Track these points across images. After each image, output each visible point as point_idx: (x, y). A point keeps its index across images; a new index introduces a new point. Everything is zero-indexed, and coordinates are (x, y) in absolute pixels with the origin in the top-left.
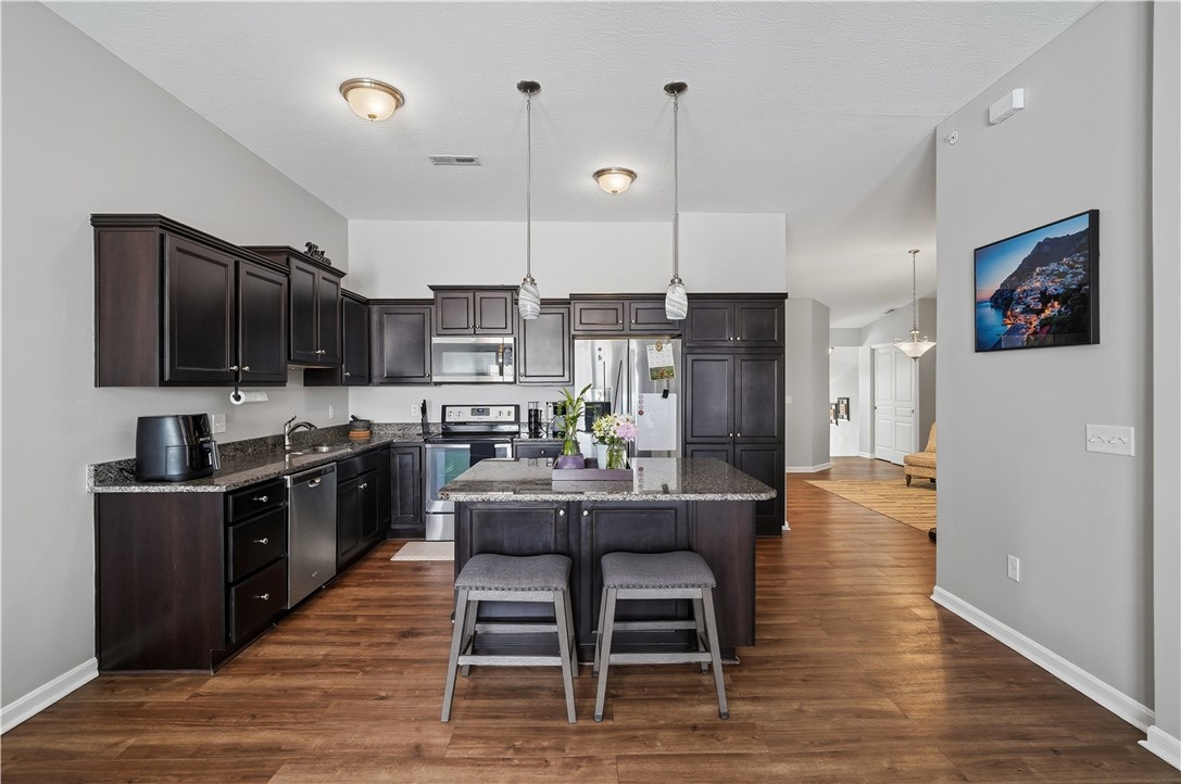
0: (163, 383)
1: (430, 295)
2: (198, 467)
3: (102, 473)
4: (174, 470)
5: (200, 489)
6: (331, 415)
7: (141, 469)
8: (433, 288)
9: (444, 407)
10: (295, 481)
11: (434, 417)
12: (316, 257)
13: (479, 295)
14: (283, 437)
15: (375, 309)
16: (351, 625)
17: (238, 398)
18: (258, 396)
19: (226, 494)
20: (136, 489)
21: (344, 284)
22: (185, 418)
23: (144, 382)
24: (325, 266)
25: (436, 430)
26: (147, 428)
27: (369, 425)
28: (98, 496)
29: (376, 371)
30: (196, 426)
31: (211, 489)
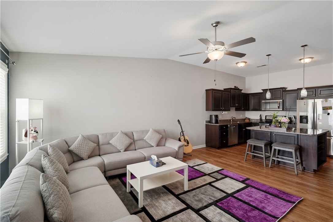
0: (213, 110)
1: (262, 91)
2: (217, 122)
3: (207, 122)
4: (214, 122)
5: (216, 125)
6: (241, 117)
7: (210, 122)
8: (262, 90)
9: (266, 116)
10: (230, 126)
11: (264, 118)
12: (236, 88)
13: (273, 90)
14: (231, 120)
15: (250, 95)
16: (238, 150)
17: (223, 113)
18: (226, 112)
19: (219, 126)
20: (210, 124)
21: (242, 92)
22: (215, 115)
23: (210, 110)
24: (238, 89)
25: (264, 121)
26: (211, 116)
27: (249, 119)
28: (206, 124)
29: (250, 108)
30: (216, 116)
31: (218, 125)
